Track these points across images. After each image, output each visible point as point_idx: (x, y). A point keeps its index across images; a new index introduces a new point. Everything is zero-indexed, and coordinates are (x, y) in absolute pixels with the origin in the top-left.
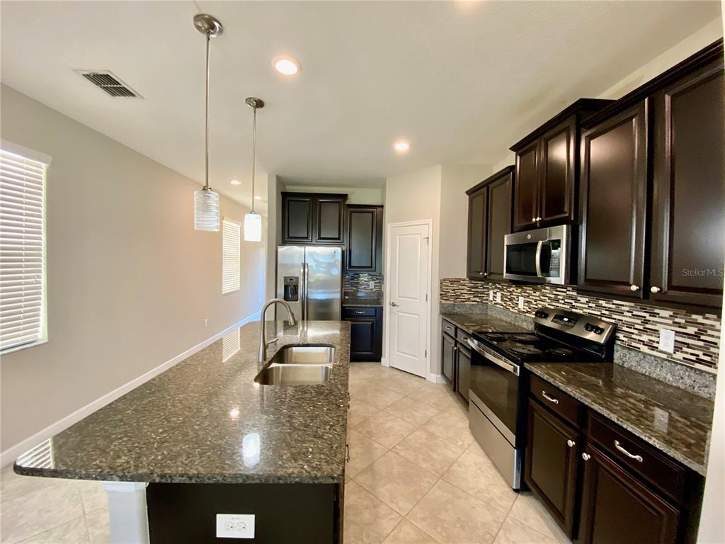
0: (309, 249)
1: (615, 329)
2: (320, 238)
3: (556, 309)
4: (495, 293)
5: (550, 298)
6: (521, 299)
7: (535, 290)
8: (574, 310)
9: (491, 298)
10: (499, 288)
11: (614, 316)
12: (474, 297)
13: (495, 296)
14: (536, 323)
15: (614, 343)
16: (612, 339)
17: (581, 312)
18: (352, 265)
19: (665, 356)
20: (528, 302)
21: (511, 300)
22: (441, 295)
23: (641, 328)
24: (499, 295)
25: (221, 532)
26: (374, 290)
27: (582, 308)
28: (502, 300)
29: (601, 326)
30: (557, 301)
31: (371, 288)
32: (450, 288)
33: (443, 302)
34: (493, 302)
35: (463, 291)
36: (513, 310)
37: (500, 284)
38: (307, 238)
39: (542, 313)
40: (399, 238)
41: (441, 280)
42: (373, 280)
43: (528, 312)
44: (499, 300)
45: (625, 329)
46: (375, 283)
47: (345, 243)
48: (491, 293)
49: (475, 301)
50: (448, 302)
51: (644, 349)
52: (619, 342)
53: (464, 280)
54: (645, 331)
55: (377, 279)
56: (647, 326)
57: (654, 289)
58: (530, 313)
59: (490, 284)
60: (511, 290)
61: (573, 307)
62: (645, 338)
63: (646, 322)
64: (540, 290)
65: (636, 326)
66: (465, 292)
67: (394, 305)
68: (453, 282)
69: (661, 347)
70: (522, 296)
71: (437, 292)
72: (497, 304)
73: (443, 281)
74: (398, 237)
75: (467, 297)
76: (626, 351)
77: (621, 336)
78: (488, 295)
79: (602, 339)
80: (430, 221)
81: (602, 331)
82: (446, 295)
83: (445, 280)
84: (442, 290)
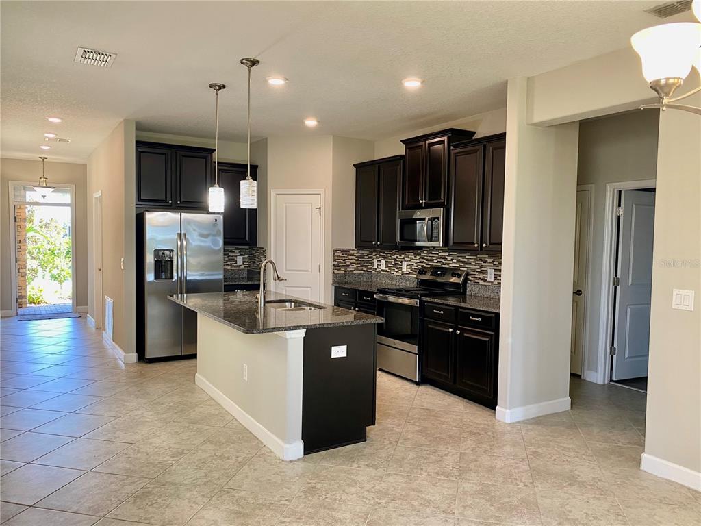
1: (468, 274)
3: (432, 267)
4: (380, 261)
5: (427, 260)
6: (405, 263)
7: (415, 255)
8: (444, 266)
9: (375, 267)
10: (383, 257)
11: (466, 266)
12: (361, 266)
13: (380, 264)
14: (418, 279)
15: (467, 282)
16: (466, 280)
17: (448, 266)
19: (490, 284)
20: (410, 265)
21: (395, 265)
22: (334, 265)
23: (479, 270)
24: (383, 262)
26: (243, 267)
27: (448, 264)
28: (387, 266)
29: (460, 273)
30: (432, 261)
31: (238, 264)
32: (342, 258)
33: (336, 272)
34: (377, 270)
35: (352, 261)
36: (398, 274)
37: (384, 253)
39: (422, 271)
40: (286, 207)
41: (334, 251)
42: (241, 255)
43: (410, 273)
44: (383, 267)
45: (472, 273)
46: (244, 258)
48: (375, 262)
49: (362, 270)
50: (340, 272)
51: (481, 282)
52: (469, 282)
53: (353, 250)
54: (482, 272)
55: (246, 253)
56: (483, 269)
57: (484, 245)
58: (412, 273)
59: (374, 254)
60: (395, 256)
61: (443, 264)
62: (481, 276)
63: (482, 266)
64: (419, 254)
65: (478, 270)
66: (354, 261)
68: (343, 252)
69: (489, 280)
70: (405, 261)
71: (330, 262)
72: (382, 270)
73: (335, 251)
74: (285, 205)
75: (355, 266)
76: (472, 286)
77: (470, 278)
78: (372, 264)
79: (460, 281)
80: (322, 191)
81: (461, 275)
82: (338, 265)
83: (337, 250)
84: (334, 260)
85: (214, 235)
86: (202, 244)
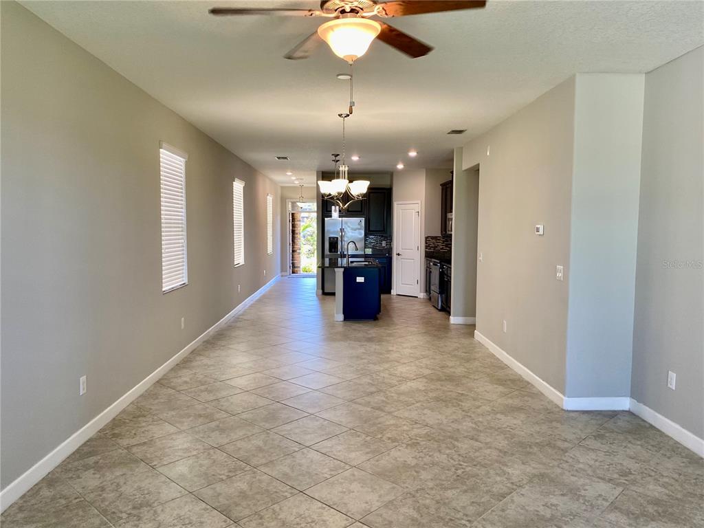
0: (344, 219)
18: (371, 230)
22: (426, 246)
25: (357, 281)
26: (386, 247)
31: (383, 246)
32: (432, 242)
33: (427, 250)
35: (439, 244)
40: (402, 212)
46: (387, 242)
47: (366, 215)
49: (446, 249)
50: (430, 250)
53: (440, 237)
67: (399, 255)
68: (433, 238)
71: (423, 245)
73: (426, 238)
75: (441, 247)
82: (429, 246)
83: (428, 237)
84: (426, 243)
85: (359, 229)
86: (353, 234)
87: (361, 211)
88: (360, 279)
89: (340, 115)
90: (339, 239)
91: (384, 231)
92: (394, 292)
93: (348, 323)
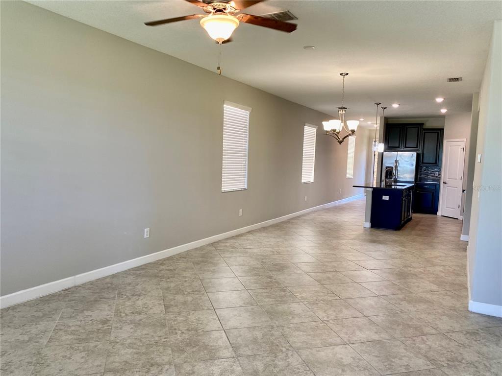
0: (399, 153)
2: (406, 147)
18: (424, 162)
25: (383, 199)
38: (399, 147)
47: (420, 149)
67: (445, 183)
87: (417, 147)
88: (386, 198)
89: (341, 74)
90: (394, 168)
91: (436, 163)
92: (439, 213)
93: (373, 229)
